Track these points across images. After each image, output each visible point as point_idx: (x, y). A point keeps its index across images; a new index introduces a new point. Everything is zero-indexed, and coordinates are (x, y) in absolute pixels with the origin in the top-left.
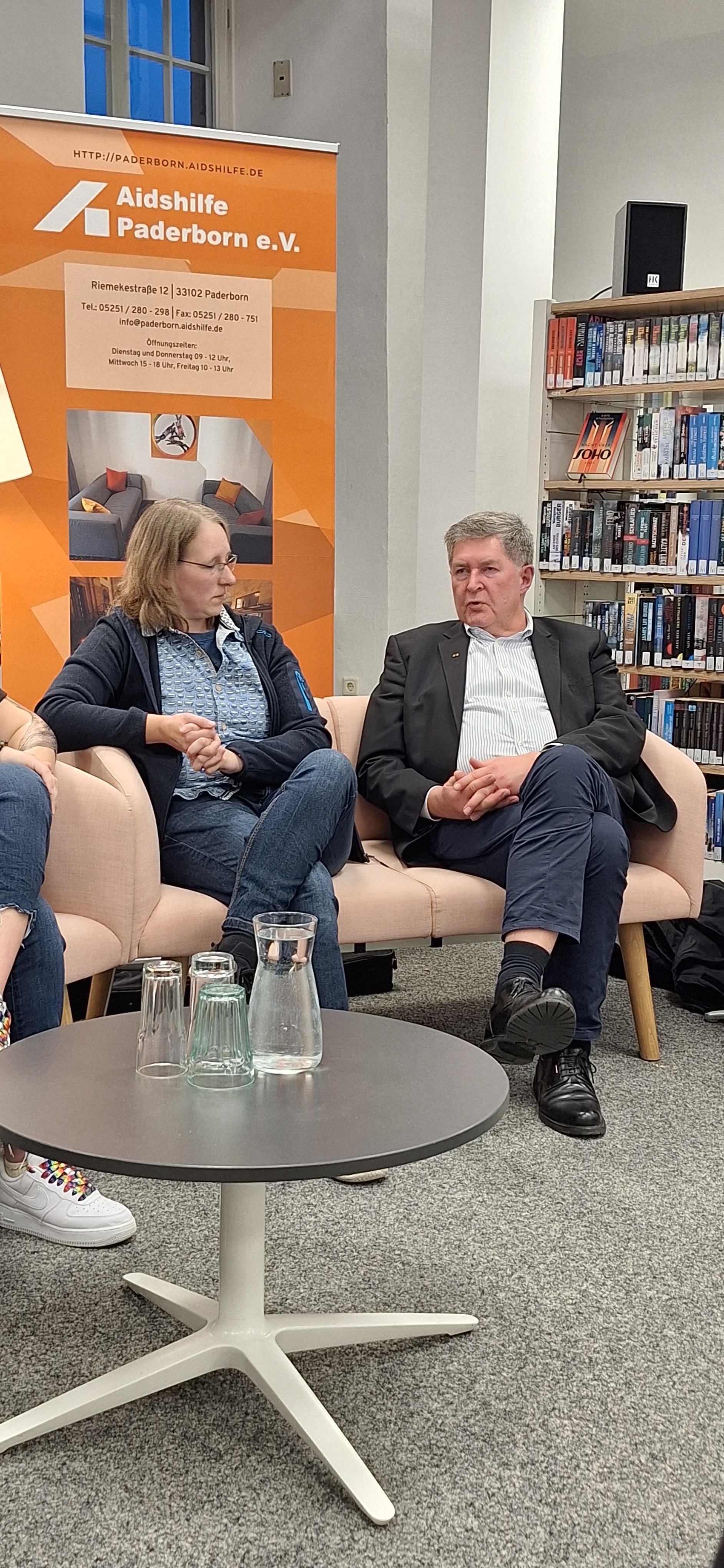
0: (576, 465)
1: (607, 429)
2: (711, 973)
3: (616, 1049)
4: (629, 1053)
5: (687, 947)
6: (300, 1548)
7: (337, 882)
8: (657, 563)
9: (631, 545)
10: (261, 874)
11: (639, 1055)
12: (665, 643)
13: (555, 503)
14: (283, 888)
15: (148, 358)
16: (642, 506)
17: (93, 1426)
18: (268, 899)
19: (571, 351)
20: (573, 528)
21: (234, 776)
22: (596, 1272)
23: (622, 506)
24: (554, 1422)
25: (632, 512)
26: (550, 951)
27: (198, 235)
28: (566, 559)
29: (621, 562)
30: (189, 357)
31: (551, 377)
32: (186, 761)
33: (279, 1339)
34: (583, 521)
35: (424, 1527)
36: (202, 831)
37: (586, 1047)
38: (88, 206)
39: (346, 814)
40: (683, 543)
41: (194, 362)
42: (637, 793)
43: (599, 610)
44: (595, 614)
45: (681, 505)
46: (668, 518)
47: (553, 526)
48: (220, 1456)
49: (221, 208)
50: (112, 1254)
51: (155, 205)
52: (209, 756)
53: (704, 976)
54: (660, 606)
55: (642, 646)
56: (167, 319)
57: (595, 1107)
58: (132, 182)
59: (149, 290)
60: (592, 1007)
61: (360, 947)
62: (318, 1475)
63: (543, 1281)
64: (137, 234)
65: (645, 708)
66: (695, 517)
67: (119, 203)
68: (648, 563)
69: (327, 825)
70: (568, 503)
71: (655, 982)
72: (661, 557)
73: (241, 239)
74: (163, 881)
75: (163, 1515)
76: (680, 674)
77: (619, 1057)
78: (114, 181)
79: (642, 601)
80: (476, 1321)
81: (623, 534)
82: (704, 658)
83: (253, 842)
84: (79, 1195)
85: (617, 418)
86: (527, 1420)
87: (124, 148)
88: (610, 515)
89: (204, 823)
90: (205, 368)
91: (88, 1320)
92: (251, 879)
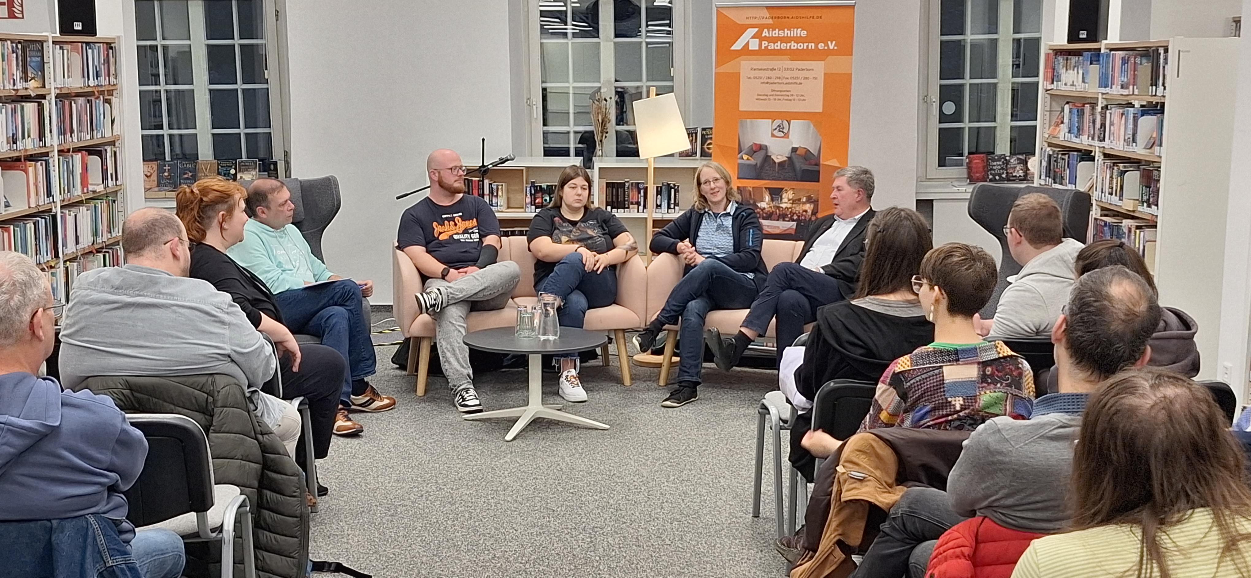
15: (771, 98)
27: (794, 46)
30: (788, 96)
41: (790, 98)
49: (803, 34)
51: (777, 35)
56: (780, 81)
58: (768, 27)
59: (773, 70)
64: (769, 48)
67: (763, 35)
73: (811, 47)
78: (761, 27)
87: (765, 12)
90: (794, 100)
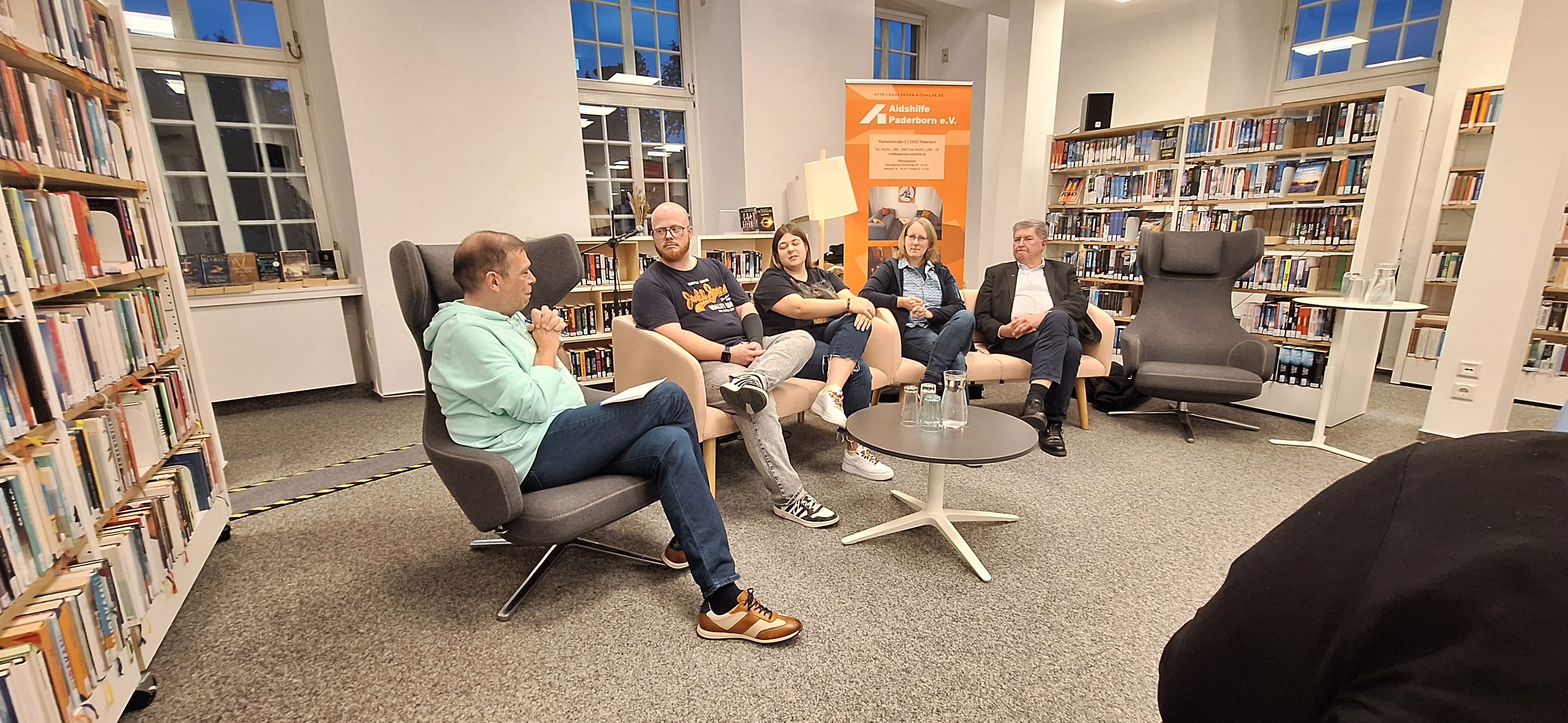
0: (1061, 199)
1: (1075, 184)
2: (1110, 397)
3: (1071, 424)
4: (1076, 426)
5: (1100, 387)
6: (957, 585)
7: (966, 357)
8: (1095, 236)
9: (1084, 230)
10: (940, 355)
11: (1080, 427)
12: (1096, 268)
13: (1052, 214)
14: (948, 360)
15: (899, 167)
16: (1090, 214)
17: (884, 538)
18: (942, 364)
19: (1062, 154)
20: (1059, 223)
21: (929, 319)
22: (1064, 504)
23: (1081, 215)
24: (1049, 555)
25: (1085, 217)
26: (1048, 387)
27: (918, 120)
28: (1056, 236)
29: (1079, 236)
30: (913, 165)
31: (1053, 164)
32: (911, 313)
33: (948, 517)
34: (1064, 220)
35: (1001, 584)
36: (917, 338)
37: (1060, 423)
38: (880, 113)
39: (971, 334)
40: (1107, 229)
41: (915, 167)
42: (1085, 328)
43: (1069, 255)
44: (1067, 257)
45: (1106, 214)
46: (1100, 219)
47: (1051, 223)
48: (927, 553)
49: (927, 110)
50: (886, 483)
51: (903, 111)
52: (920, 312)
53: (1108, 399)
54: (1095, 254)
55: (1087, 269)
56: (906, 152)
57: (1063, 445)
58: (895, 103)
59: (900, 142)
60: (1064, 409)
61: (973, 382)
62: (962, 563)
63: (1043, 506)
64: (896, 122)
65: (1087, 293)
66: (1112, 218)
67: (890, 111)
68: (1091, 236)
69: (964, 338)
70: (1057, 214)
71: (1089, 399)
72: (1097, 235)
73: (934, 121)
74: (902, 356)
75: (909, 569)
76: (1102, 280)
77: (1072, 427)
78: (888, 103)
79: (1087, 252)
80: (1018, 518)
81: (1081, 225)
82: (1113, 274)
83: (938, 344)
84: (875, 462)
85: (1080, 180)
86: (1039, 553)
87: (892, 90)
88: (1075, 218)
89: (917, 336)
90: (919, 169)
91: (880, 504)
92: (936, 357)
